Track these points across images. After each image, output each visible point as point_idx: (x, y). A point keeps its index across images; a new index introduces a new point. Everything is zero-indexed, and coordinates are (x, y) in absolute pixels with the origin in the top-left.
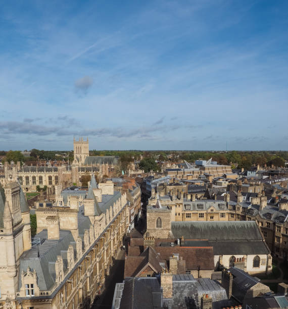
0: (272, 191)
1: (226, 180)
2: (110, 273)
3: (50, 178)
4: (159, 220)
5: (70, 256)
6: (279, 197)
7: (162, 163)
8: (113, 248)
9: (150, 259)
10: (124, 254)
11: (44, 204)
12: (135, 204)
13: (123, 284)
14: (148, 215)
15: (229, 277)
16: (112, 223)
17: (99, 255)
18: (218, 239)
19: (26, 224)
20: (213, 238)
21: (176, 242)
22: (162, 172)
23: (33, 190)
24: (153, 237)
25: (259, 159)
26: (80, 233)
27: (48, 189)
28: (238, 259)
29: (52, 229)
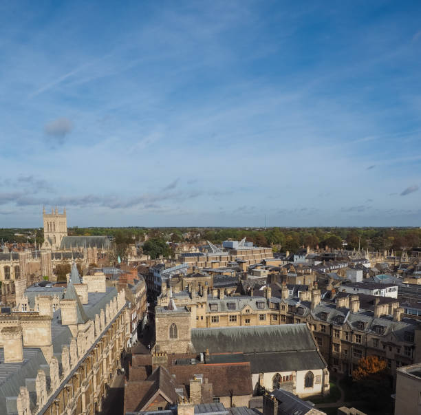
0: (327, 282)
1: (266, 269)
2: (102, 408)
4: (173, 327)
5: (40, 386)
6: (337, 289)
7: (176, 246)
8: (106, 371)
9: (161, 385)
10: (124, 378)
12: (138, 306)
14: (157, 319)
15: (273, 403)
16: (104, 333)
17: (86, 382)
18: (257, 351)
20: (250, 350)
21: (198, 358)
22: (177, 258)
24: (165, 352)
25: (309, 238)
26: (55, 351)
27: (4, 286)
28: (284, 377)
29: (10, 347)
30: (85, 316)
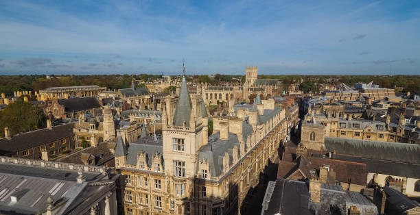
1: (388, 103)
3: (227, 95)
4: (313, 134)
5: (235, 154)
7: (321, 86)
8: (271, 153)
9: (301, 166)
11: (221, 114)
12: (293, 119)
13: (275, 182)
14: (302, 128)
15: (382, 195)
16: (271, 132)
17: (259, 156)
18: (373, 157)
19: (206, 126)
20: (368, 156)
21: (328, 155)
22: (320, 93)
23: (214, 103)
24: (305, 147)
26: (243, 137)
27: (225, 103)
29: (223, 131)
30: (261, 121)
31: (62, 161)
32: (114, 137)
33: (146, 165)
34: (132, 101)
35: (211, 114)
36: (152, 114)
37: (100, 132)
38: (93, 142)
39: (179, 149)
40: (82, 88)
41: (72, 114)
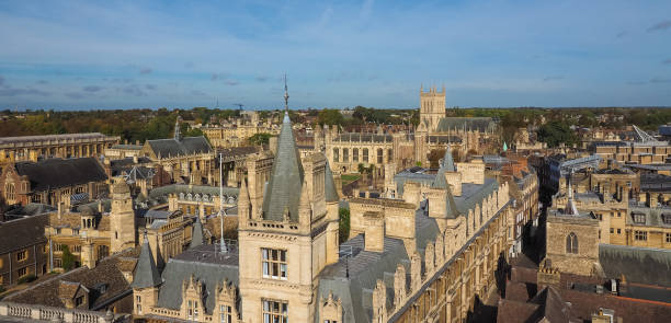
3: (380, 152)
4: (572, 238)
5: (399, 283)
7: (585, 132)
8: (478, 281)
11: (367, 194)
12: (526, 205)
14: (548, 224)
16: (478, 234)
17: (452, 290)
19: (334, 221)
21: (608, 286)
22: (585, 147)
23: (353, 170)
24: (557, 269)
26: (418, 247)
27: (376, 170)
29: (372, 233)
30: (455, 210)
31: (17, 300)
32: (134, 246)
33: (200, 308)
34: (174, 166)
35: (346, 194)
36: (217, 195)
37: (103, 235)
38: (86, 257)
39: (276, 274)
40: (68, 139)
41: (44, 196)
